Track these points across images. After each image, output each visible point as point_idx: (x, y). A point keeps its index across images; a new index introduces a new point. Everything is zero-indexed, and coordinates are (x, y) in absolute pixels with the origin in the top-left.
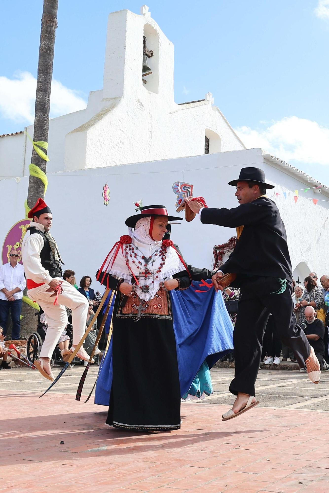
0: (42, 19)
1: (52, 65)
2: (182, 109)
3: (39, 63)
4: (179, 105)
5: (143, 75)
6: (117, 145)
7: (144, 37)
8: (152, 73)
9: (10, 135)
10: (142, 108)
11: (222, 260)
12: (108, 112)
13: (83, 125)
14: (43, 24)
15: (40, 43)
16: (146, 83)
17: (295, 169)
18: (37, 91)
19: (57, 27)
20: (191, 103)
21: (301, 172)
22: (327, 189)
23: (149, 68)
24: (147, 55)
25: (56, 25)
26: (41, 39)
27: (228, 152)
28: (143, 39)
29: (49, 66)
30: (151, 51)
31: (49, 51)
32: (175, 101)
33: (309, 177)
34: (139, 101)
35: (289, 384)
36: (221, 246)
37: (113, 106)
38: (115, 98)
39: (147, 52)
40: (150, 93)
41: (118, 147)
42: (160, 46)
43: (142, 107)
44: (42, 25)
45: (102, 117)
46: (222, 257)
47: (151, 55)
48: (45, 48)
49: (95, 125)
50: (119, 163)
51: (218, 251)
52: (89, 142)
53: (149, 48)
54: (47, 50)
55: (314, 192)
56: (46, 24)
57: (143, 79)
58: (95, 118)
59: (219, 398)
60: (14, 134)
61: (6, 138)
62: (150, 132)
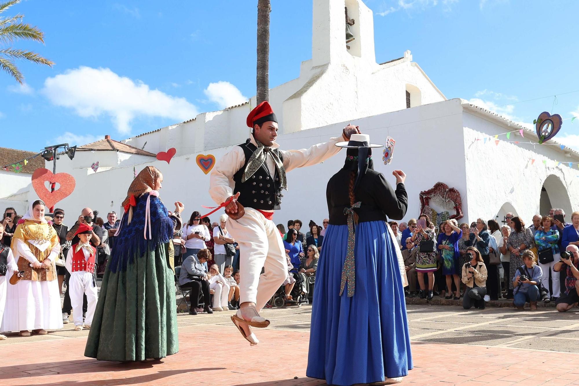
0: (258, 6)
1: (269, 44)
2: (384, 68)
3: (258, 44)
4: (380, 64)
5: (347, 42)
6: (327, 107)
7: (346, 8)
8: (354, 39)
9: (238, 106)
10: (347, 72)
11: (428, 204)
12: (317, 78)
13: (297, 92)
14: (259, 10)
15: (258, 26)
16: (349, 49)
17: (494, 115)
18: (257, 69)
19: (271, 11)
20: (392, 61)
21: (501, 117)
22: (528, 131)
23: (352, 35)
24: (349, 23)
25: (270, 9)
26: (258, 24)
27: (428, 104)
28: (345, 10)
29: (266, 45)
30: (352, 20)
31: (265, 33)
32: (377, 61)
33: (509, 121)
34: (344, 66)
35: (500, 322)
36: (427, 192)
37: (322, 73)
38: (323, 66)
39: (349, 21)
40: (354, 58)
41: (329, 108)
42: (360, 14)
43: (347, 70)
44: (258, 12)
45: (313, 83)
46: (428, 202)
47: (352, 23)
48: (262, 31)
49: (308, 91)
50: (330, 123)
51: (424, 197)
52: (303, 107)
53: (351, 17)
54: (263, 32)
55: (515, 135)
56: (262, 10)
57: (347, 46)
58: (307, 84)
59: (432, 336)
60: (241, 105)
61: (234, 109)
62: (356, 92)
